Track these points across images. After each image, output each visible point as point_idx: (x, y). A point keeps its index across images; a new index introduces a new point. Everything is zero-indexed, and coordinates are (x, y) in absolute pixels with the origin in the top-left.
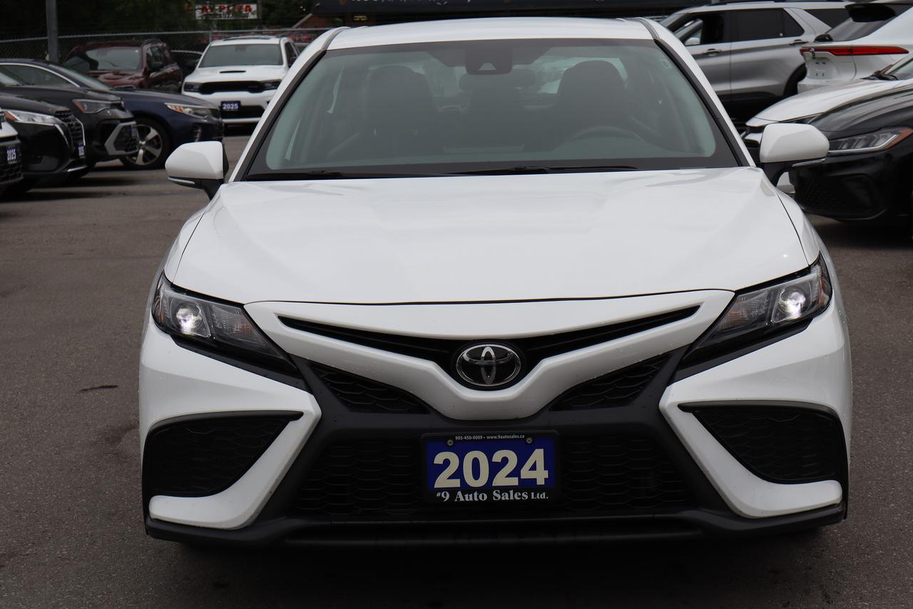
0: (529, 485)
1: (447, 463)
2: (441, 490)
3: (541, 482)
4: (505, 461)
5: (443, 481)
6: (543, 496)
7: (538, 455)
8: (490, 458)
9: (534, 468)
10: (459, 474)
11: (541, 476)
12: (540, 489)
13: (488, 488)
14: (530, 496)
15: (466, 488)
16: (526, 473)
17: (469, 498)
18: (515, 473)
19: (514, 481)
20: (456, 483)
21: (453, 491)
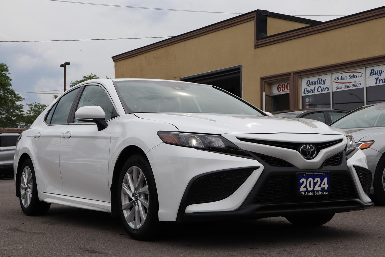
0: (323, 190)
1: (303, 182)
2: (302, 191)
3: (326, 189)
4: (318, 181)
5: (302, 189)
6: (327, 193)
7: (326, 180)
8: (314, 181)
9: (324, 184)
10: (306, 186)
11: (326, 186)
12: (326, 191)
13: (313, 191)
14: (324, 193)
15: (308, 191)
16: (323, 186)
17: (309, 194)
18: (320, 186)
19: (319, 189)
20: (305, 189)
21: (305, 192)
